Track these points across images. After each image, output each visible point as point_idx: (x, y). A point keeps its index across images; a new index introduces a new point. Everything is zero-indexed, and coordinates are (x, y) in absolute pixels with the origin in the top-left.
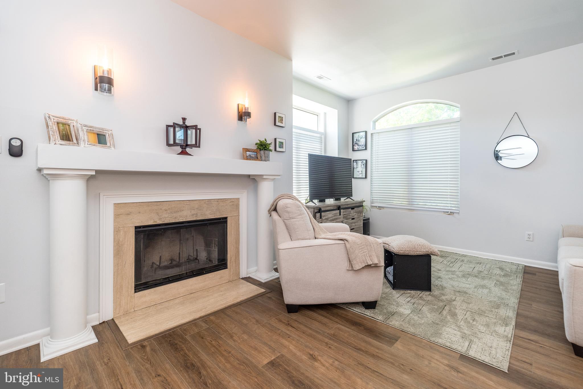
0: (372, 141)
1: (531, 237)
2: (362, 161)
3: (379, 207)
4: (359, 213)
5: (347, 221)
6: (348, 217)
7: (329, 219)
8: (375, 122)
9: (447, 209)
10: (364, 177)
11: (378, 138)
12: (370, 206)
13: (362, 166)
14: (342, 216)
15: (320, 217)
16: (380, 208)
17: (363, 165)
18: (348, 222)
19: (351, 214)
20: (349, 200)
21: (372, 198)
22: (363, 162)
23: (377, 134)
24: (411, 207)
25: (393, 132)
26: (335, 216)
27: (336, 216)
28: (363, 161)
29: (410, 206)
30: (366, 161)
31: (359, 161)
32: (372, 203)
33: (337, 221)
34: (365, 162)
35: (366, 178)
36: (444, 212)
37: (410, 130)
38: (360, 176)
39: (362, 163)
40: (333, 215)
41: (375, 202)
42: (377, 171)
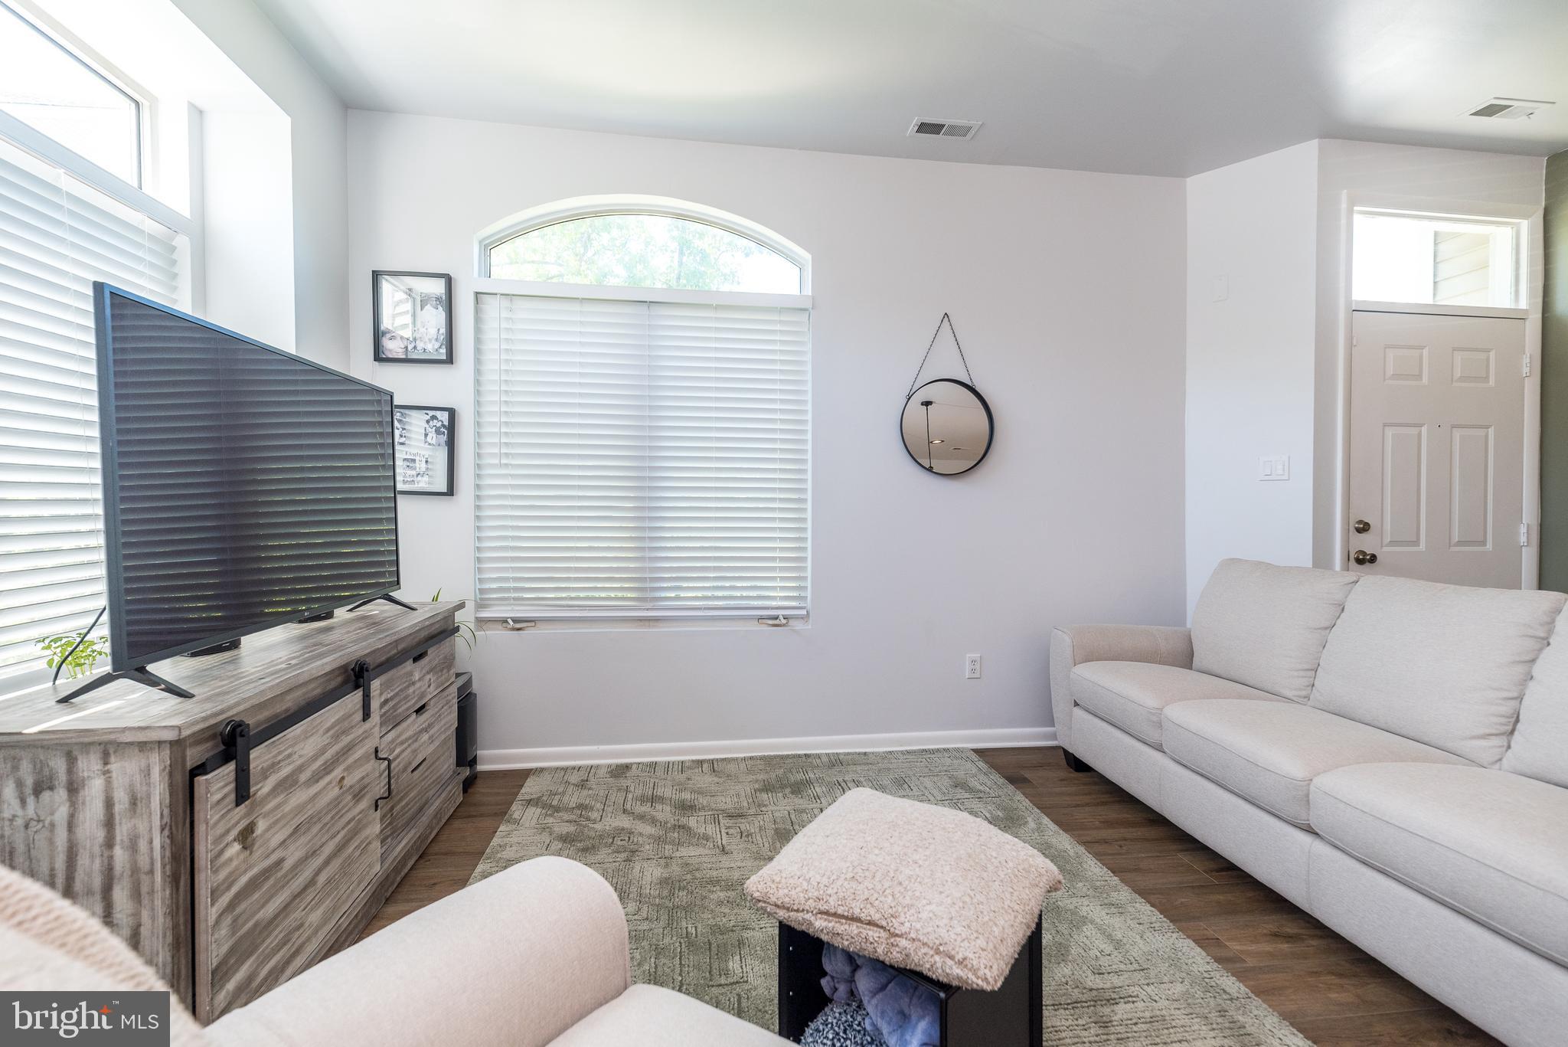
0: (478, 330)
1: (977, 667)
2: (431, 413)
3: (515, 621)
4: (442, 671)
5: (398, 736)
6: (400, 710)
7: (303, 777)
8: (488, 246)
9: (773, 608)
10: (443, 487)
11: (507, 319)
12: (473, 620)
13: (432, 435)
14: (375, 718)
15: (233, 796)
16: (519, 624)
17: (438, 432)
18: (403, 737)
19: (411, 690)
20: (378, 608)
21: (478, 586)
22: (434, 418)
23: (505, 303)
24: (647, 610)
25: (576, 307)
26: (336, 738)
27: (343, 732)
28: (438, 414)
29: (649, 605)
30: (452, 413)
31: (414, 413)
32: (481, 605)
33: (350, 760)
34: (444, 417)
35: (450, 492)
36: (760, 618)
37: (643, 309)
38: (422, 484)
39: (428, 422)
40: (331, 733)
41: (497, 599)
42: (506, 465)
